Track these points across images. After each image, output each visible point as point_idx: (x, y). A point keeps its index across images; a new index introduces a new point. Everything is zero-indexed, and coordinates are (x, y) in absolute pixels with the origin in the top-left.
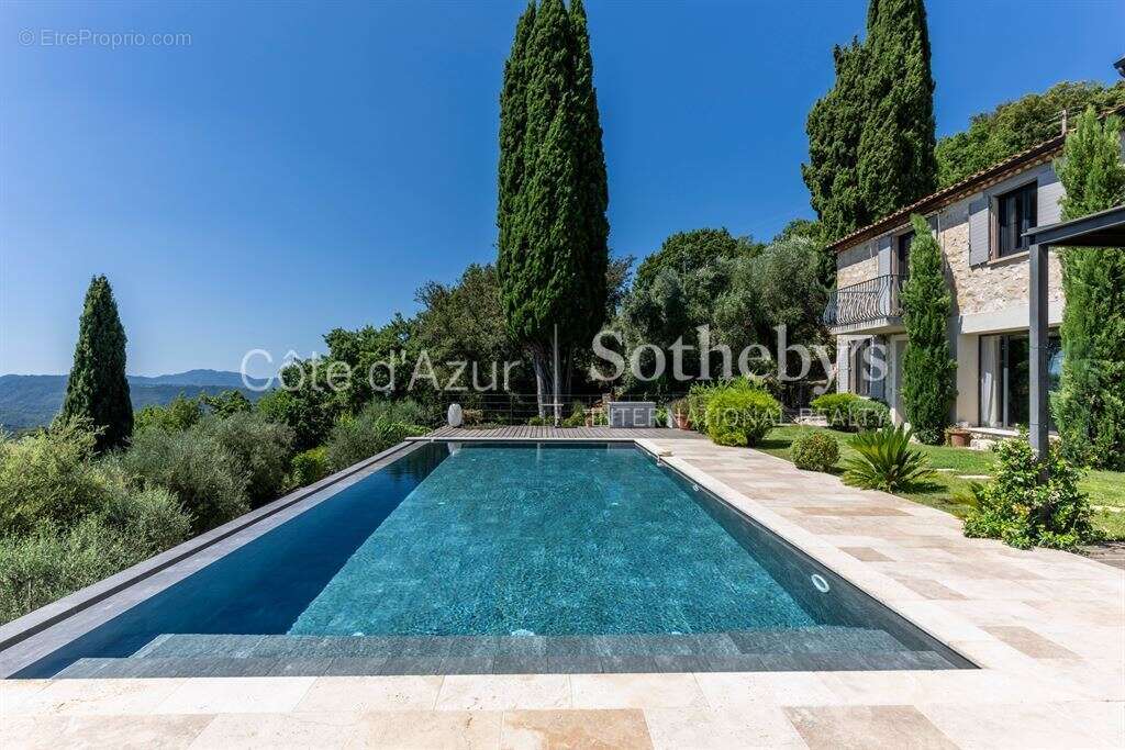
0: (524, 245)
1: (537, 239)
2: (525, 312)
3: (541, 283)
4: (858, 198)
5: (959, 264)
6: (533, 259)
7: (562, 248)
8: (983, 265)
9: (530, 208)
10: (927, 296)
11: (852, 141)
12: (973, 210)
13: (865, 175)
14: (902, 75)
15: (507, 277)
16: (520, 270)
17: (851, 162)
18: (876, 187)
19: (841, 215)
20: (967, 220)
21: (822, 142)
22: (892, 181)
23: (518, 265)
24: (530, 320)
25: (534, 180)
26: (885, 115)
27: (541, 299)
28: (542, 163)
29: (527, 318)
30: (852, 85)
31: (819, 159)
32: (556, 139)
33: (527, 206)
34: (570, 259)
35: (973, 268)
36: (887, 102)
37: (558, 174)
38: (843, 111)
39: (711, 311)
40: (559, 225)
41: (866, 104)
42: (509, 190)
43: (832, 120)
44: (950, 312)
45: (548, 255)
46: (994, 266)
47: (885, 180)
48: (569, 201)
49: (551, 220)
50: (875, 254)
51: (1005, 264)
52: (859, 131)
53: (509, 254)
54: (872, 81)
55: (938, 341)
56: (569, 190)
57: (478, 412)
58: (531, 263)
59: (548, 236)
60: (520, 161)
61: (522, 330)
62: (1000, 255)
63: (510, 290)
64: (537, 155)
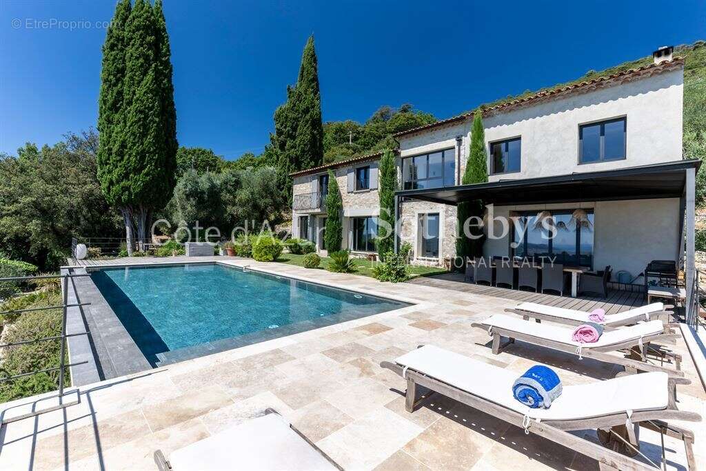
0: (123, 145)
1: (134, 144)
2: (122, 187)
3: (137, 171)
4: (296, 154)
5: (343, 190)
6: (130, 155)
7: (152, 152)
8: (352, 192)
9: (128, 124)
10: (334, 201)
11: (294, 129)
12: (349, 172)
13: (299, 145)
14: (313, 107)
15: (107, 164)
16: (120, 161)
17: (294, 138)
18: (303, 151)
19: (288, 160)
20: (346, 175)
21: (282, 125)
22: (309, 151)
23: (118, 158)
24: (127, 192)
25: (132, 108)
26: (307, 121)
27: (136, 181)
28: (138, 99)
29: (124, 191)
30: (295, 106)
31: (280, 133)
32: (148, 87)
33: (125, 122)
34: (157, 160)
35: (349, 193)
36: (308, 117)
37: (151, 109)
38: (291, 115)
39: (235, 197)
40: (149, 139)
41: (300, 115)
42: (110, 109)
43: (287, 117)
44: (340, 208)
45: (142, 155)
46: (355, 193)
47: (306, 149)
48: (157, 126)
49: (144, 135)
50: (311, 181)
51: (359, 193)
52: (297, 125)
53: (110, 149)
54: (303, 106)
55: (338, 219)
56: (157, 120)
57: (98, 249)
58: (129, 158)
59: (142, 144)
60: (120, 93)
61: (120, 198)
62: (357, 190)
63: (110, 172)
64: (134, 93)
